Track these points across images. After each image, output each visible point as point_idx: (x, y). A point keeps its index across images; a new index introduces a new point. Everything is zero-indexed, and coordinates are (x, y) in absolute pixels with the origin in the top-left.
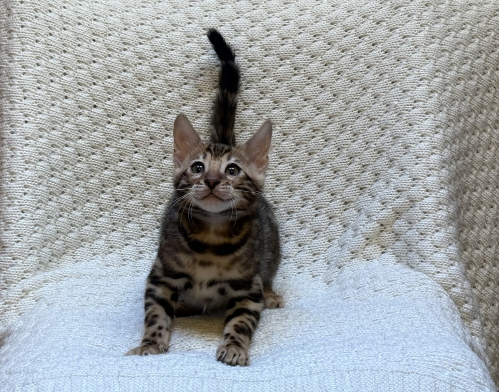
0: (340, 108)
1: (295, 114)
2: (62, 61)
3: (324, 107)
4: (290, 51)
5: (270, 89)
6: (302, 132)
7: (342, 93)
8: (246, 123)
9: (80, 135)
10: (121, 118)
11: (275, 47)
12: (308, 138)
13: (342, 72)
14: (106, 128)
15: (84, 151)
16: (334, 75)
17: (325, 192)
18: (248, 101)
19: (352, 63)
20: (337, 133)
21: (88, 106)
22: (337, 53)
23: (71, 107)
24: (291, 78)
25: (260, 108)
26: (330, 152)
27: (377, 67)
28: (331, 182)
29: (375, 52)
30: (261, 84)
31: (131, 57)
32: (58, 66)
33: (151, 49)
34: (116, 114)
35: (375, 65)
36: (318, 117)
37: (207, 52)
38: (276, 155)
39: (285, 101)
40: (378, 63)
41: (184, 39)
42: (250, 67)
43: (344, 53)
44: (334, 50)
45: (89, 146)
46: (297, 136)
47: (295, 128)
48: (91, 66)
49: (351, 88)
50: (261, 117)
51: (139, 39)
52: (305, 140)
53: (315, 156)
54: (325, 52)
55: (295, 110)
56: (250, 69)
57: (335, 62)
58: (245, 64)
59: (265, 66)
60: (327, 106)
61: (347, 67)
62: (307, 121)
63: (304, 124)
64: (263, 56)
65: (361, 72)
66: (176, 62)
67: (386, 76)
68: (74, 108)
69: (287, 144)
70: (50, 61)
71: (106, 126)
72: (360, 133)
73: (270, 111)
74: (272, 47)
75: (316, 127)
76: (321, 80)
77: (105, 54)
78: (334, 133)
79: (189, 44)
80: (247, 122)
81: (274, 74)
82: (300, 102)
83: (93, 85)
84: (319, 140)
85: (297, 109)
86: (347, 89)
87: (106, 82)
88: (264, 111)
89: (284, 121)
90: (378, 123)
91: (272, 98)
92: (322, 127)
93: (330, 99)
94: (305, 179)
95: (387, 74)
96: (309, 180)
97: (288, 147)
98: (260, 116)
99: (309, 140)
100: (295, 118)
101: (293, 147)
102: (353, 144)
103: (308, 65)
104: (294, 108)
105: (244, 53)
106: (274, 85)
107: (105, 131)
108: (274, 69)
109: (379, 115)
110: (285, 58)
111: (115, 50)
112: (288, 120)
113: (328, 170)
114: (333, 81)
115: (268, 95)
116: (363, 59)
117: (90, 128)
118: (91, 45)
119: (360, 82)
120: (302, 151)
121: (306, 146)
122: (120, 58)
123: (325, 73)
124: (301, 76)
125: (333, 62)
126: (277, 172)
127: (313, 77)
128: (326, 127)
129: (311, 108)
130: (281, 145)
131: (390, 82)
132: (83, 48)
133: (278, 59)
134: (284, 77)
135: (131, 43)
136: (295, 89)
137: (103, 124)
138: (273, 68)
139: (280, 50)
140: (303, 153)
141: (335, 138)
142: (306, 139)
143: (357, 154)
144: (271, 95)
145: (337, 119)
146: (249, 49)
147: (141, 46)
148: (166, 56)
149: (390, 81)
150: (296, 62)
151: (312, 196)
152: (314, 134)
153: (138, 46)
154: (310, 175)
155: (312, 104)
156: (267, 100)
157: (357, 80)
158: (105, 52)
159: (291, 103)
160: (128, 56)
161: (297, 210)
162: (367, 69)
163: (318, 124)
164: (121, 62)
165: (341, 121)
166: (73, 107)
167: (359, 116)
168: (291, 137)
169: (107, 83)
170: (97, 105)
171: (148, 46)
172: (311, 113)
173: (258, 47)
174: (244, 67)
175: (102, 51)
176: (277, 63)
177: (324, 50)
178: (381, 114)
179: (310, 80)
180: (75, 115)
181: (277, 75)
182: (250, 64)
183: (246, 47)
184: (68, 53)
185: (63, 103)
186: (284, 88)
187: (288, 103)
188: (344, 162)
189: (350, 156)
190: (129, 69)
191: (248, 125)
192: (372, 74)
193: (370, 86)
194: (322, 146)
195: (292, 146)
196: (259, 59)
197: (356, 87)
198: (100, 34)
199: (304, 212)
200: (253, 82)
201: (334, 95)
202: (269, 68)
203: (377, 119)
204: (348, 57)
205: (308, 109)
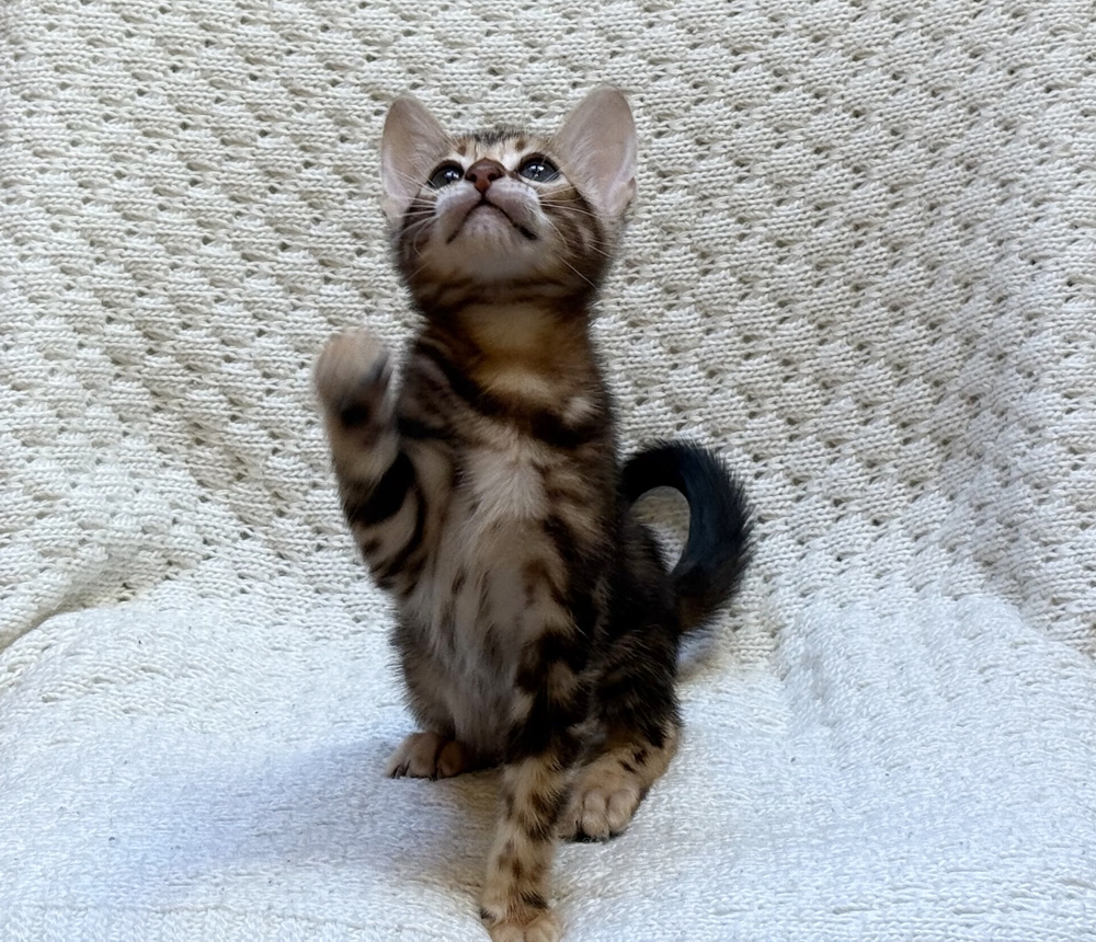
0: (914, 163)
1: (796, 191)
2: (181, 153)
3: (872, 166)
4: (755, 29)
5: (720, 131)
6: (824, 234)
7: (913, 126)
8: (672, 224)
9: (260, 325)
10: (354, 263)
11: (713, 21)
12: (843, 246)
13: (903, 72)
14: (321, 295)
15: (277, 364)
16: (882, 82)
17: (915, 381)
18: (669, 168)
19: (926, 49)
20: (919, 227)
21: (265, 250)
22: (882, 26)
23: (222, 263)
24: (768, 97)
25: (702, 183)
26: (909, 276)
27: (998, 54)
28: (926, 351)
29: (986, 17)
30: (693, 119)
31: (354, 99)
32: (172, 167)
33: (399, 68)
34: (341, 256)
35: (992, 49)
36: (860, 190)
37: (540, 52)
38: (769, 300)
39: (763, 157)
40: (998, 44)
41: (476, 25)
42: (657, 78)
43: (901, 24)
44: (872, 19)
45: (287, 349)
46: (813, 246)
47: (805, 226)
48: (258, 148)
49: (937, 111)
50: (710, 204)
51: (363, 47)
52: (839, 254)
53: (871, 292)
54: (846, 26)
55: (795, 178)
56: (657, 83)
57: (880, 48)
58: (644, 71)
59: (696, 72)
60: (878, 161)
61: (916, 58)
62: (834, 203)
63: (827, 214)
64: (687, 46)
65: (955, 68)
66: (467, 91)
67: (1028, 73)
68: (230, 263)
69: (792, 269)
70: (148, 160)
71: (322, 291)
72: (980, 221)
73: (731, 187)
74: (704, 22)
75: (859, 219)
76: (849, 98)
77: (286, 106)
78: (910, 228)
79: (492, 37)
80: (675, 222)
81: (723, 91)
82: (804, 159)
83: (270, 195)
84: (875, 248)
85: (799, 175)
86: (924, 113)
87: (301, 179)
88: (714, 188)
89: (771, 209)
90: (1023, 191)
91: (729, 155)
92: (876, 215)
93: (885, 143)
94: (857, 353)
95: (1031, 69)
96: (868, 353)
97: (797, 274)
98: (707, 202)
99: (848, 253)
100: (799, 199)
101: (809, 274)
102: (965, 251)
103: (807, 63)
104: (791, 175)
105: (636, 44)
106: (729, 118)
107: (322, 305)
108: (720, 79)
109: (1022, 171)
110: (745, 48)
111: (311, 89)
112: (783, 207)
113: (912, 323)
114: (882, 97)
115: (717, 147)
116: (956, 36)
117: (281, 304)
118: (248, 91)
119: (958, 94)
120: (836, 283)
121: (843, 269)
122: (326, 109)
123: (859, 78)
124: (796, 90)
125: (874, 49)
126: (780, 342)
127: (827, 90)
128: (886, 214)
129: (836, 170)
130: (775, 273)
131: (1042, 88)
132: (229, 104)
133: (727, 51)
134: (750, 97)
135: (346, 62)
136: (784, 125)
137: (312, 288)
138: (717, 75)
139: (728, 29)
140: (838, 287)
141: (916, 239)
142: (840, 250)
143: (979, 274)
144: (725, 147)
145: (912, 192)
146: (648, 32)
147: (373, 65)
148: (439, 80)
149: (1041, 84)
150: (776, 56)
151: (884, 393)
152: (858, 235)
153: (364, 68)
154: (869, 343)
155: (837, 161)
156: (717, 159)
157: (949, 88)
158: (286, 102)
159: (781, 162)
160: (345, 99)
161: (852, 435)
162: (971, 60)
163: (863, 210)
164: (330, 117)
165: (924, 195)
166: (227, 261)
167: (969, 177)
168: (798, 250)
169: (305, 183)
170: (288, 242)
171: (389, 62)
172: (838, 182)
173: (669, 26)
174: (642, 79)
175: (278, 101)
176: (726, 62)
177: (843, 19)
178: (1027, 168)
179: (822, 99)
180: (236, 280)
181: (731, 92)
182: (657, 70)
183: (638, 27)
184: (194, 128)
185: (201, 256)
186: (757, 123)
187: (773, 162)
188: (949, 299)
189: (963, 281)
190: (353, 133)
191: (680, 230)
192: (988, 70)
193: (988, 100)
194: (885, 263)
195: (806, 272)
196: (676, 56)
197: (950, 106)
198: (265, 57)
199: (870, 438)
200: (672, 115)
201: (894, 133)
202: (706, 78)
203: (1017, 180)
204: (914, 35)
205: (829, 172)
